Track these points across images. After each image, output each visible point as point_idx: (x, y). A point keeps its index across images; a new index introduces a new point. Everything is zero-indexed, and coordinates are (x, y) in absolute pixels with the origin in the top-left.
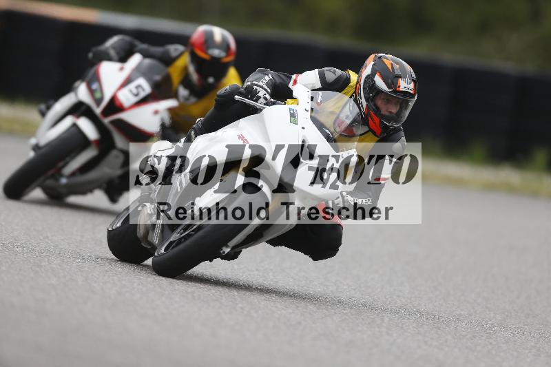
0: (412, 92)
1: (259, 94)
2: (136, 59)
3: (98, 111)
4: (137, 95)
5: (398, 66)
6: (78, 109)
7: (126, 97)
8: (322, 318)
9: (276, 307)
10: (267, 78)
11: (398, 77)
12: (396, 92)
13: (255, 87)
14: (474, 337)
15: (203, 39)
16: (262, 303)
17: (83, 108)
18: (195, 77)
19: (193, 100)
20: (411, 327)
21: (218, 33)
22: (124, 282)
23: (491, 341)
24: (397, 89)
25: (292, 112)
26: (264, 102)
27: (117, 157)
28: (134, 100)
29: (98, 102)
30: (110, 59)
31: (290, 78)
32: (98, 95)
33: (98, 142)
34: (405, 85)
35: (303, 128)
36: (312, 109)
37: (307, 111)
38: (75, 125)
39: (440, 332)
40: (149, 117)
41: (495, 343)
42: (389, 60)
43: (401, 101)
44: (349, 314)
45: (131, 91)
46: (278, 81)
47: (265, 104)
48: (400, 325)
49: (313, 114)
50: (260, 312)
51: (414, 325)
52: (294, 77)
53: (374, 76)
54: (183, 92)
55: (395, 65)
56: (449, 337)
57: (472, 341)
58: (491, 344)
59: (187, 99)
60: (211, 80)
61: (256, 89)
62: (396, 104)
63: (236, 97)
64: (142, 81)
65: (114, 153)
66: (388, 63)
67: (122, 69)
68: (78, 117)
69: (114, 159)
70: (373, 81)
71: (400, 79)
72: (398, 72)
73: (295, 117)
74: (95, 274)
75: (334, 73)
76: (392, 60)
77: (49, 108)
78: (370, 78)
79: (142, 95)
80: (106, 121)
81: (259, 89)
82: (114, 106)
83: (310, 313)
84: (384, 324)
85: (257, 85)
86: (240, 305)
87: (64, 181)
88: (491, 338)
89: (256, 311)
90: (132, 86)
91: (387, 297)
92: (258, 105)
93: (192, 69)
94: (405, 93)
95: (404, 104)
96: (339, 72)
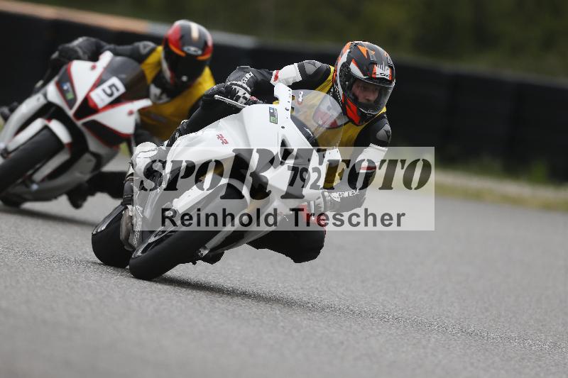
0: (388, 78)
1: (239, 94)
2: (106, 57)
3: (71, 113)
4: (111, 95)
5: (373, 53)
6: (49, 111)
7: (99, 98)
8: (366, 338)
9: (319, 326)
10: (248, 76)
11: (374, 63)
12: (371, 78)
13: (234, 87)
14: (523, 359)
15: (178, 36)
16: (305, 322)
17: (53, 109)
18: (168, 74)
19: (165, 99)
20: (458, 348)
21: (196, 29)
22: (162, 299)
23: (540, 363)
24: (373, 76)
25: (272, 111)
26: (244, 101)
27: (89, 161)
28: (108, 100)
29: (71, 103)
30: (79, 58)
31: (272, 74)
32: (70, 96)
33: (70, 145)
34: (382, 71)
35: (283, 127)
36: (293, 108)
37: (288, 110)
38: (46, 128)
39: (487, 354)
40: (122, 119)
41: (544, 365)
42: (365, 46)
43: (379, 88)
44: (395, 334)
45: (104, 91)
46: (260, 78)
47: (245, 104)
48: (447, 347)
49: (294, 114)
50: (302, 331)
51: (462, 346)
52: (275, 72)
53: (349, 64)
54: (155, 91)
55: (370, 51)
56: (497, 359)
57: (520, 363)
58: (540, 366)
59: (159, 98)
60: (185, 78)
61: (235, 89)
62: (374, 92)
63: (216, 96)
64: (114, 80)
65: (87, 156)
66: (363, 50)
67: (94, 68)
68: (49, 119)
69: (86, 163)
70: (348, 68)
71: (375, 66)
72: (373, 58)
73: (274, 116)
74: (133, 291)
75: (314, 65)
76: (368, 46)
77: (12, 110)
78: (346, 65)
79: (116, 94)
80: (79, 123)
81: (238, 88)
82: (88, 107)
83: (354, 333)
84: (430, 345)
85: (236, 85)
86: (282, 324)
87: (35, 187)
88: (540, 360)
89: (298, 331)
90: (105, 86)
91: (435, 318)
92: (238, 104)
93: (165, 66)
94: (382, 80)
95: (382, 91)
96: (318, 64)
